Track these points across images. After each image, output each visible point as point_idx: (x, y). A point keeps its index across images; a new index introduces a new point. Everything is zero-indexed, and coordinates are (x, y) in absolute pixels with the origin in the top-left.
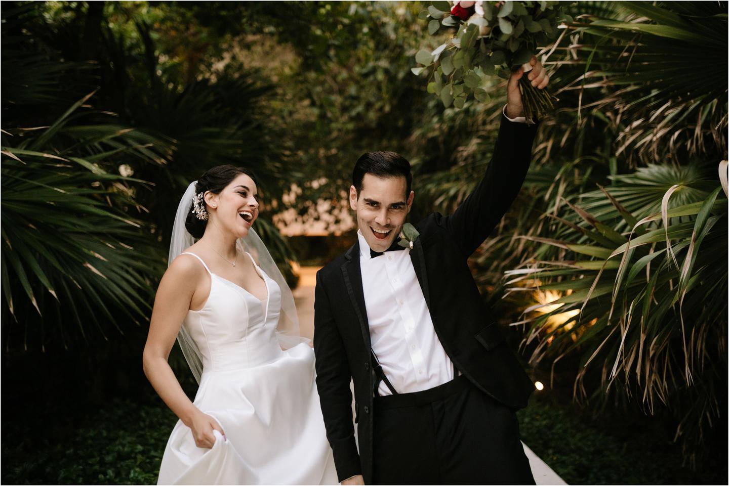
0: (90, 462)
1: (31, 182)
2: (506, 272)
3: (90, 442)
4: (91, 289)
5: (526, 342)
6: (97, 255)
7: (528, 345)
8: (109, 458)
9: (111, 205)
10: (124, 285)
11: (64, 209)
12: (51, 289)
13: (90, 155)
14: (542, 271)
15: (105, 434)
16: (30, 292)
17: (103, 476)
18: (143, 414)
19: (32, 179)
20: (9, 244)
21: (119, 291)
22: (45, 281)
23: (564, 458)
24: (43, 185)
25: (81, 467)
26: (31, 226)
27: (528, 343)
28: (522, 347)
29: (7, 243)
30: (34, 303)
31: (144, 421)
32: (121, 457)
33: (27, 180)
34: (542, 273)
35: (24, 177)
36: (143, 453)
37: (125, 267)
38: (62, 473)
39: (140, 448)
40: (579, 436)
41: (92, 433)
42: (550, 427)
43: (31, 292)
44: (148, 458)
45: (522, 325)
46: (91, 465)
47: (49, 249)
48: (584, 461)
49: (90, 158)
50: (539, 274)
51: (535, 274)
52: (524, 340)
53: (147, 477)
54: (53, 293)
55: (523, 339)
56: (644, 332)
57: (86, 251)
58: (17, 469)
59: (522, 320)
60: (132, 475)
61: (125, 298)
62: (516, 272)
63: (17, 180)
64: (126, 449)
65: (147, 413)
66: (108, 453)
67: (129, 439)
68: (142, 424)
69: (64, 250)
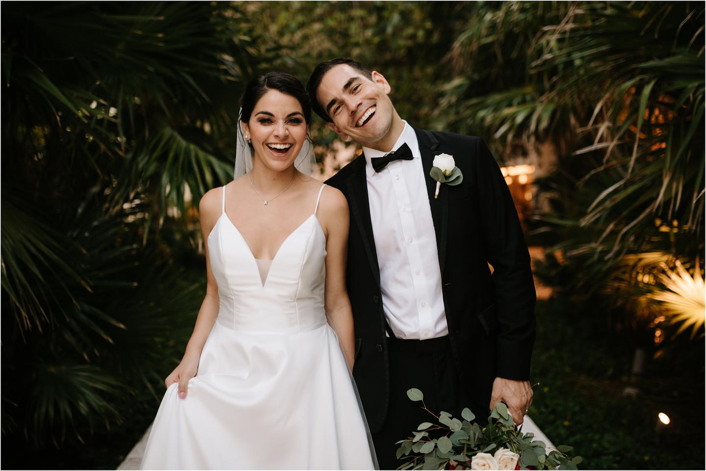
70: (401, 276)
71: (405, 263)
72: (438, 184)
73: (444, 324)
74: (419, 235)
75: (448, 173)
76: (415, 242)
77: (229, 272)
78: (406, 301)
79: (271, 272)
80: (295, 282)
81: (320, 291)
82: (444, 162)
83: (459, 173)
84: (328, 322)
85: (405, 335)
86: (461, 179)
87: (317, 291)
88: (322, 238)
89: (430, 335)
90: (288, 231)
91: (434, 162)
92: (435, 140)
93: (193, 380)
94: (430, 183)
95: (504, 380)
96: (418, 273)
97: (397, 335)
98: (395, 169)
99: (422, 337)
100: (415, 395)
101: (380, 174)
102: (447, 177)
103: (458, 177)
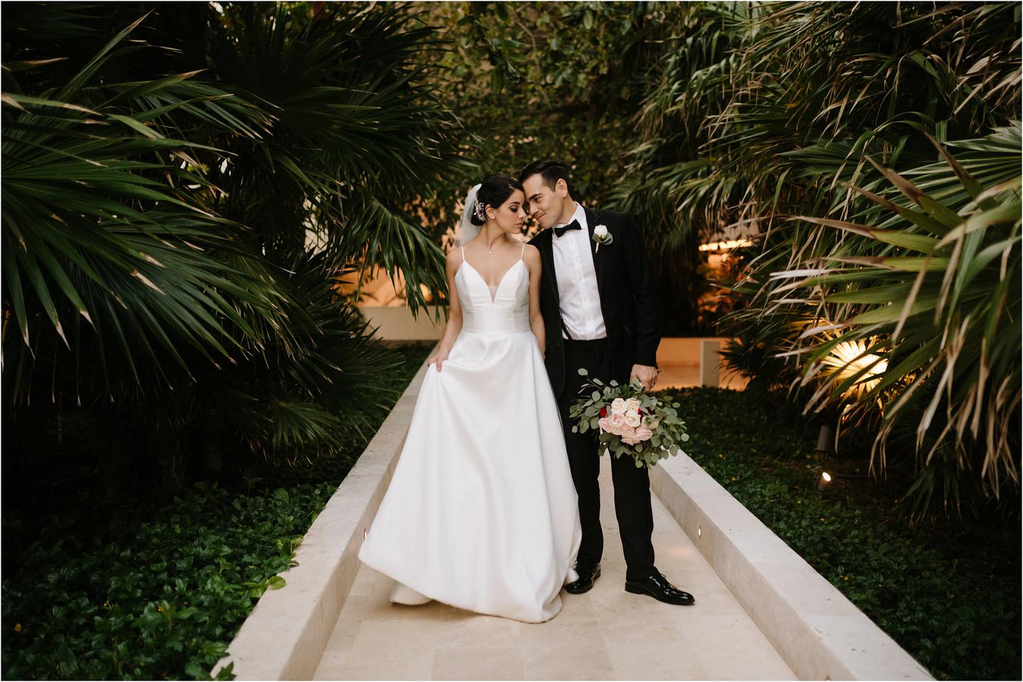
0: (154, 569)
1: (56, 151)
2: (772, 274)
3: (155, 540)
4: (150, 315)
5: (799, 382)
6: (150, 259)
7: (802, 387)
8: (182, 565)
9: (173, 186)
10: (200, 310)
11: (103, 192)
12: (84, 310)
13: (141, 110)
14: (831, 273)
15: (178, 530)
16: (53, 315)
17: (169, 588)
18: (237, 505)
19: (58, 147)
20: (23, 244)
21: (190, 319)
22: (75, 299)
23: (860, 578)
24: (73, 156)
25: (141, 575)
26: (54, 216)
27: (803, 384)
28: (793, 389)
29: (20, 242)
30: (60, 330)
31: (238, 516)
32: (199, 563)
33: (50, 149)
34: (832, 276)
35: (47, 143)
36: (230, 558)
37: (203, 285)
38: (113, 583)
39: (226, 550)
40: (884, 548)
41: (158, 529)
42: (841, 535)
43: (55, 314)
44: (239, 565)
45: (796, 356)
46: (156, 573)
47: (80, 249)
48: (891, 583)
49: (142, 115)
50: (825, 277)
51: (818, 278)
52: (798, 379)
53: (231, 590)
54: (86, 315)
55: (795, 378)
56: (987, 364)
57: (134, 253)
58: (49, 576)
59: (796, 348)
60: (209, 586)
61: (200, 331)
62: (788, 274)
63: (36, 149)
64: (206, 552)
65: (244, 505)
66: (182, 557)
67: (213, 538)
68: (234, 519)
69: (104, 253)
70: (575, 301)
71: (577, 293)
72: (598, 244)
73: (604, 329)
74: (586, 276)
75: (603, 237)
76: (583, 280)
77: (471, 295)
78: (578, 317)
79: (498, 293)
80: (512, 299)
81: (526, 309)
82: (601, 230)
83: (610, 237)
84: (532, 330)
85: (577, 337)
86: (612, 240)
87: (524, 308)
88: (527, 274)
89: (593, 337)
90: (508, 268)
91: (595, 230)
92: (597, 216)
93: (445, 361)
94: (593, 243)
95: (638, 365)
96: (585, 299)
97: (573, 338)
98: (570, 236)
99: (589, 339)
100: (583, 372)
101: (561, 238)
102: (602, 240)
103: (610, 240)
